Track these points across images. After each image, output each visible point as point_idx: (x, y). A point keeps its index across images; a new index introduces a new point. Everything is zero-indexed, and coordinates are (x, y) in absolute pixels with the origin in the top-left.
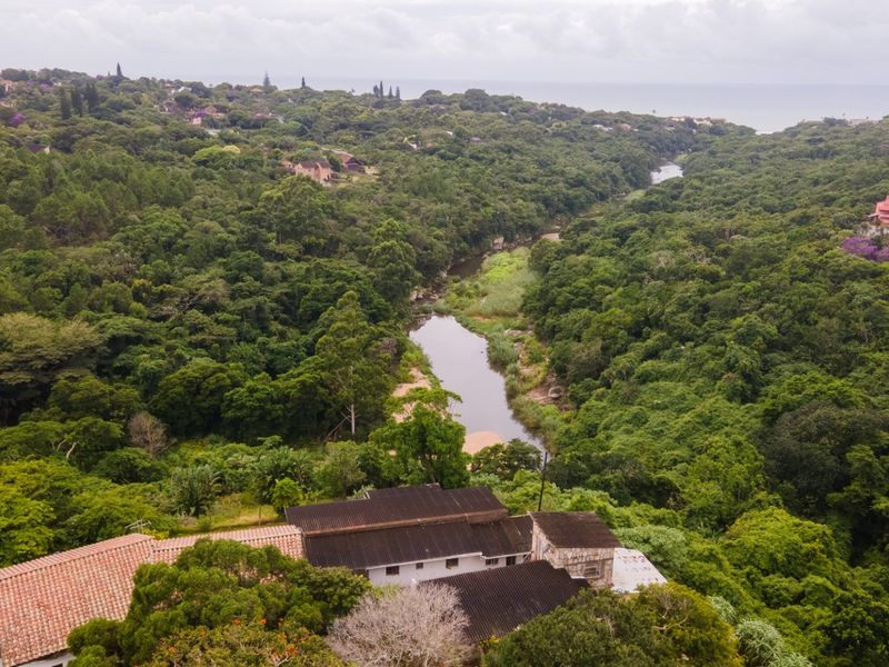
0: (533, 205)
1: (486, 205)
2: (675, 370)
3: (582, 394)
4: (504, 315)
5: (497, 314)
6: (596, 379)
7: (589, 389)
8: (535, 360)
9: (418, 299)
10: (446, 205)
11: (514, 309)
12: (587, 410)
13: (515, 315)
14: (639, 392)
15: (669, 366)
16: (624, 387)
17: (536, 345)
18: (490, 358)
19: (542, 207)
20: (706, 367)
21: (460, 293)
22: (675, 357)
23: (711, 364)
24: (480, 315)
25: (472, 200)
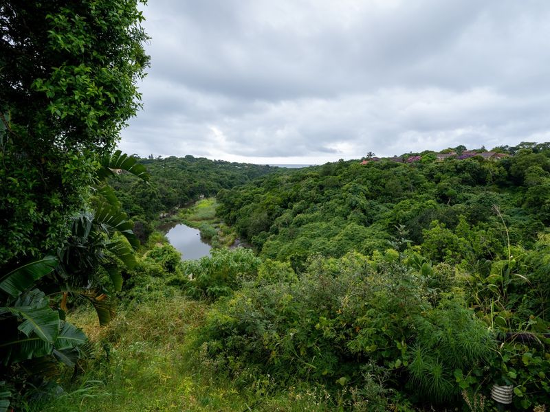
0: (216, 183)
1: (195, 182)
2: (317, 216)
3: (260, 240)
4: (207, 219)
5: (203, 219)
6: (267, 231)
7: (264, 237)
8: (227, 233)
9: (163, 217)
10: (177, 181)
11: (213, 216)
12: (268, 247)
13: (212, 219)
14: (299, 231)
15: (313, 215)
16: (286, 230)
17: (226, 228)
18: (202, 236)
19: (220, 185)
20: (336, 210)
21: (185, 213)
22: (313, 211)
23: (340, 208)
24: (196, 220)
25: (189, 180)
